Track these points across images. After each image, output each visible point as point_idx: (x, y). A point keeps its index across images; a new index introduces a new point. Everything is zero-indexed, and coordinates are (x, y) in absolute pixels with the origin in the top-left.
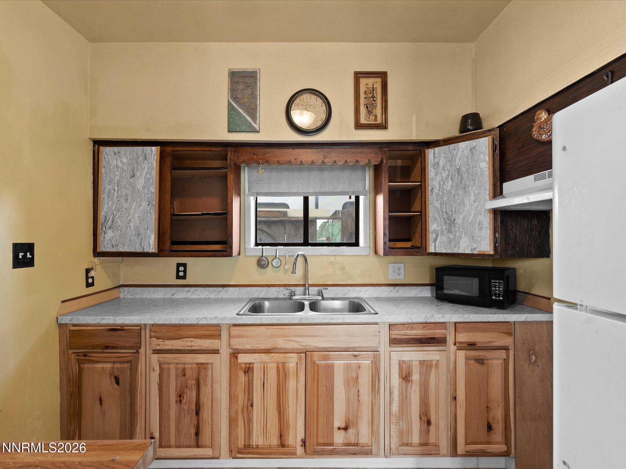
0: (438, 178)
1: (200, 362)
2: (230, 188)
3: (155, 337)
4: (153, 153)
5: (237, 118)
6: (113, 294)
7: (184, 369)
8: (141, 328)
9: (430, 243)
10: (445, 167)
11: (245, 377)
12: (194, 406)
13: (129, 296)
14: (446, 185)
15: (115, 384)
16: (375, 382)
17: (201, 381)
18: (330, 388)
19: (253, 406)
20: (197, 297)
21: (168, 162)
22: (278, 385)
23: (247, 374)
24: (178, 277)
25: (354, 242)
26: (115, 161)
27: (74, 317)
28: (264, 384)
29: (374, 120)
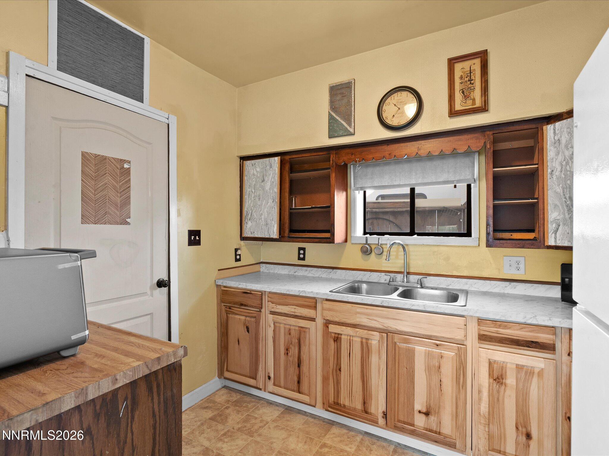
0: (560, 158)
1: (301, 326)
2: (332, 185)
3: (271, 301)
4: (276, 162)
5: (335, 125)
6: (256, 268)
7: (290, 330)
8: (262, 294)
9: (550, 235)
10: (569, 144)
11: (334, 344)
12: (296, 360)
13: (266, 271)
14: (570, 166)
15: (247, 332)
16: (460, 375)
17: (302, 341)
18: (411, 371)
19: (341, 371)
20: (312, 275)
21: (287, 168)
22: (362, 357)
23: (336, 342)
24: (299, 259)
25: (466, 232)
26: (253, 170)
27: (224, 281)
28: (350, 354)
29: (471, 104)
